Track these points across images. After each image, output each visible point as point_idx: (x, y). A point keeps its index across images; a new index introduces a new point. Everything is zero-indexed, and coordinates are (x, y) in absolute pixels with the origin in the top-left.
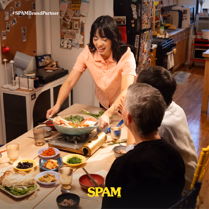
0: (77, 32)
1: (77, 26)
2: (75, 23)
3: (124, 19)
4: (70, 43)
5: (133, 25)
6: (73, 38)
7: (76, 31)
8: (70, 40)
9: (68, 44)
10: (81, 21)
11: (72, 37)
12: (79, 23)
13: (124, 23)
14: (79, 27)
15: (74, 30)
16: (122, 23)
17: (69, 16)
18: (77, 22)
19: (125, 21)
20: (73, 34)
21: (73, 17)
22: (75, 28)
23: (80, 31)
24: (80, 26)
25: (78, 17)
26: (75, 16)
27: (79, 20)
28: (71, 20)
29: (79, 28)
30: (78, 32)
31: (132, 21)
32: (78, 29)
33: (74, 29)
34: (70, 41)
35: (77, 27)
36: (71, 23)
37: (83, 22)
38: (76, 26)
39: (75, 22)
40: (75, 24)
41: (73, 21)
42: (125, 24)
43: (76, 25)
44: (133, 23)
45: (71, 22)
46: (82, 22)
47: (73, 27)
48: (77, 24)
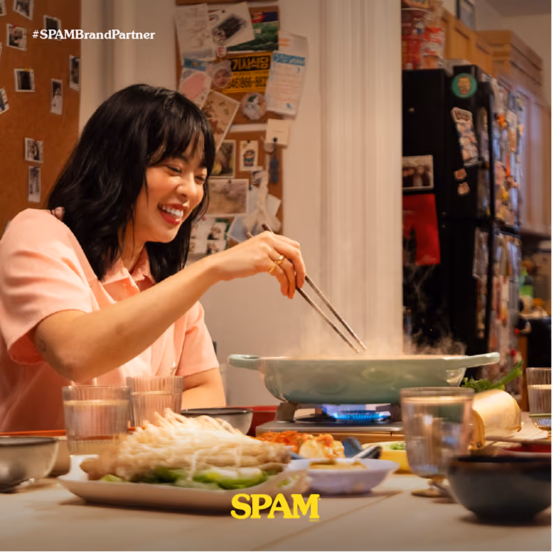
0: (250, 183)
1: (252, 159)
2: (245, 146)
3: (427, 168)
4: (222, 235)
5: (463, 190)
6: (236, 211)
7: (247, 180)
8: (219, 220)
9: (211, 237)
10: (269, 140)
11: (229, 206)
12: (261, 145)
13: (426, 182)
14: (261, 163)
15: (237, 177)
16: (419, 185)
17: (216, 122)
18: (253, 145)
19: (431, 174)
20: (232, 193)
21: (234, 123)
22: (243, 168)
23: (265, 177)
24: (268, 159)
25: (255, 122)
26: (242, 118)
27: (259, 136)
28: (226, 138)
29: (260, 168)
30: (257, 185)
31: (457, 173)
32: (255, 173)
33: (240, 175)
34: (222, 226)
35: (252, 165)
36: (228, 150)
37: (279, 142)
38: (249, 162)
39: (243, 143)
40: (243, 152)
41: (233, 141)
42: (432, 186)
43: (249, 157)
44: (461, 182)
45: (227, 144)
46: (275, 140)
47: (233, 165)
48: (252, 152)
